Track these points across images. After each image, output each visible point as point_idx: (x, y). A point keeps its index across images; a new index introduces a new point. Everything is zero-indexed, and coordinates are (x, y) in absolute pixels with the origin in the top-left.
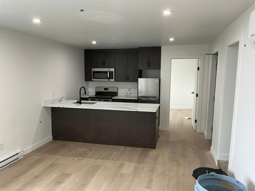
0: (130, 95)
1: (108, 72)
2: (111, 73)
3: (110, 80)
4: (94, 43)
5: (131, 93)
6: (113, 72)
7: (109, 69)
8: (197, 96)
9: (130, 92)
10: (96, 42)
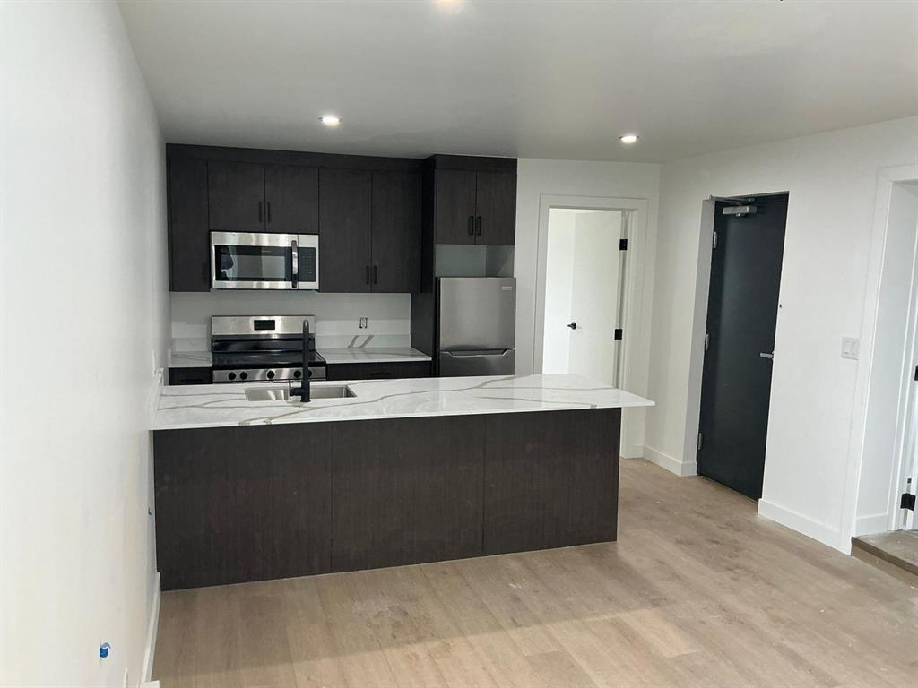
0: (367, 346)
1: (295, 253)
2: (306, 254)
3: (302, 285)
4: (331, 121)
5: (370, 338)
6: (314, 249)
7: (294, 237)
8: (616, 338)
9: (364, 333)
10: (340, 120)
